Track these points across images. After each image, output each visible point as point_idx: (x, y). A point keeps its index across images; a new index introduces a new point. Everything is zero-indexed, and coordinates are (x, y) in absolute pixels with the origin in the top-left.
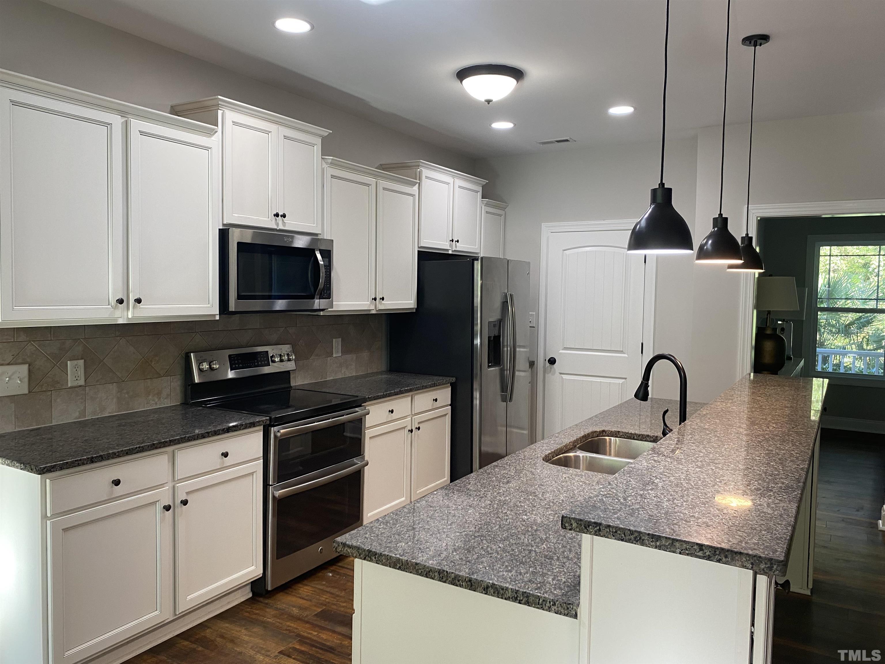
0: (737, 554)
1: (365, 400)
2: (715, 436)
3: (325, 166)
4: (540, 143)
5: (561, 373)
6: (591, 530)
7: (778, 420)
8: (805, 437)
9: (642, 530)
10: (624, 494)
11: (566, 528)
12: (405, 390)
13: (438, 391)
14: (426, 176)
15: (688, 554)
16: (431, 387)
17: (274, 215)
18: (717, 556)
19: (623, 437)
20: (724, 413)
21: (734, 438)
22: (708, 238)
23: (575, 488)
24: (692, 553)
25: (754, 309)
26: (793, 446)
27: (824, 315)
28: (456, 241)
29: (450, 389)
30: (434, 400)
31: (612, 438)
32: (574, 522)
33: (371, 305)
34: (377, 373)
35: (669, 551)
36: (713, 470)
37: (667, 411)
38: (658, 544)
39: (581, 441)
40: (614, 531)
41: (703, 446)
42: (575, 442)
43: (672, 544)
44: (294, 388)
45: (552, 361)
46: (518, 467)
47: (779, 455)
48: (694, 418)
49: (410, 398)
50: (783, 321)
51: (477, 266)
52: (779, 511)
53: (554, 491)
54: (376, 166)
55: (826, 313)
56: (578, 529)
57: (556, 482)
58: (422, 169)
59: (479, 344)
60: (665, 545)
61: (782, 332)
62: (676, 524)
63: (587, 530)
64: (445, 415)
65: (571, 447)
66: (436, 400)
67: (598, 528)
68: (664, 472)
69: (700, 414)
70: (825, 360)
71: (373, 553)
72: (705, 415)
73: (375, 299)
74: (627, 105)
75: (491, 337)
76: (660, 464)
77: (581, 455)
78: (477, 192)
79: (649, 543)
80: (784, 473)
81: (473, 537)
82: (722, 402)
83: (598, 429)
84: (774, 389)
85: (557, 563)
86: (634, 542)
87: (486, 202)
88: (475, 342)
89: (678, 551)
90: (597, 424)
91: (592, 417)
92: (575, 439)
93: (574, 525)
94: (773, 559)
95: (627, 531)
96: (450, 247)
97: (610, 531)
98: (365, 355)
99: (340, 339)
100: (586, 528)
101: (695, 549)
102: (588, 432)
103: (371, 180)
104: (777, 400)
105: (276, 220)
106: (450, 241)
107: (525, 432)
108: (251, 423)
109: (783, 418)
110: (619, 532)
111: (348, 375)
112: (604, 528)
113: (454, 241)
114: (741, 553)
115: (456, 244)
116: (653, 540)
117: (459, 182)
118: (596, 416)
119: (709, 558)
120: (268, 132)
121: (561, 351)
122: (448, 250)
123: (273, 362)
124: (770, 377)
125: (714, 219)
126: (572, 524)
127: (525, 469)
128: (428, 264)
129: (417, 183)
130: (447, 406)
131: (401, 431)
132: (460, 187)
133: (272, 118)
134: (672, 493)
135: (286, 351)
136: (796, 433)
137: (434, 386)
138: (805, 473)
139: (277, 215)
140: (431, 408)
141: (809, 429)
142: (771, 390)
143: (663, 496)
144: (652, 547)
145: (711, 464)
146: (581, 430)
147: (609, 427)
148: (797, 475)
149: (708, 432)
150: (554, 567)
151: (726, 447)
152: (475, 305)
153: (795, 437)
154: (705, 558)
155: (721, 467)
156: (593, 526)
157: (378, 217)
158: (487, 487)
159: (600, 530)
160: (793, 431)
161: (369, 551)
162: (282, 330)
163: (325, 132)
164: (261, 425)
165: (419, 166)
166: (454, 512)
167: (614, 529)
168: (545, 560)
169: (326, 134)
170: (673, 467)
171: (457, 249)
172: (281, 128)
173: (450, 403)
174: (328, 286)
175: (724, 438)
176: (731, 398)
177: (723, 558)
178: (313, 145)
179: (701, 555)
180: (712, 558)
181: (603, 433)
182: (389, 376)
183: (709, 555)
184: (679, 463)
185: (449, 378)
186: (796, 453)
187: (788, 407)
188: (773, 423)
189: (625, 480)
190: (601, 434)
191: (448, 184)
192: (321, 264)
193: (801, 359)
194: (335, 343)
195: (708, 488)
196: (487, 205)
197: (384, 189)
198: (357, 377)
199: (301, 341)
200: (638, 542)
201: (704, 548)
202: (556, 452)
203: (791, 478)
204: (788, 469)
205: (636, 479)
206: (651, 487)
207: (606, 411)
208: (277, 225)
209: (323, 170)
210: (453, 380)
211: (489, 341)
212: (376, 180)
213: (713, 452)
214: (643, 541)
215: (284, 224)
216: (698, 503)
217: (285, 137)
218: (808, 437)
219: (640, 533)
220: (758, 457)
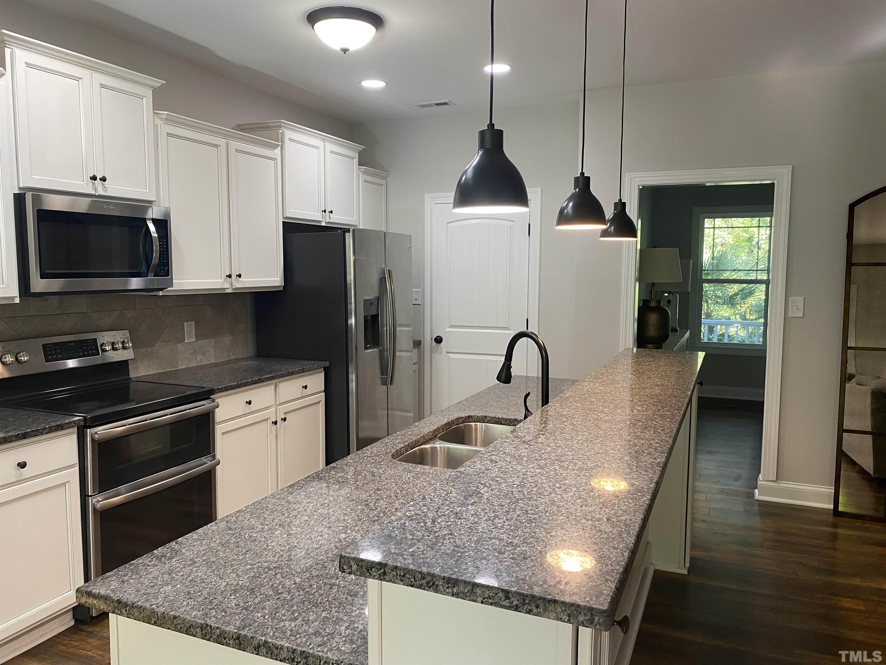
0: (551, 603)
1: (212, 392)
2: (572, 424)
3: (158, 122)
4: (418, 106)
5: (447, 353)
6: (375, 574)
7: (645, 401)
8: (669, 421)
9: (437, 571)
10: (435, 513)
11: (344, 572)
12: (265, 378)
13: (309, 377)
14: (289, 139)
15: (491, 604)
16: (298, 373)
17: (91, 178)
18: (526, 606)
19: (490, 422)
20: (589, 395)
21: (591, 426)
22: (569, 200)
23: (417, 491)
24: (496, 602)
25: (637, 281)
26: (654, 433)
27: (711, 287)
28: (329, 212)
29: (323, 374)
30: (303, 387)
31: (478, 424)
32: (353, 563)
33: (225, 283)
34: (242, 359)
35: (469, 600)
36: (556, 470)
37: (529, 394)
38: (455, 590)
39: (443, 429)
40: (402, 574)
41: (554, 437)
42: (435, 431)
43: (472, 591)
44: (133, 380)
45: (439, 340)
46: (359, 468)
47: (636, 446)
48: (554, 402)
49: (273, 387)
50: (669, 293)
51: (349, 238)
52: (620, 527)
53: (391, 497)
54: (232, 126)
55: (712, 285)
56: (359, 573)
57: (396, 484)
58: (285, 130)
59: (353, 324)
60: (463, 592)
61: (669, 305)
62: (485, 558)
63: (370, 573)
64: (319, 402)
65: (430, 437)
66: (306, 387)
67: (383, 571)
68: (496, 477)
69: (562, 397)
70: (711, 330)
71: (123, 604)
72: (567, 398)
73: (230, 276)
74: (504, 63)
75: (367, 316)
76: (496, 465)
77: (438, 446)
78: (353, 158)
79: (444, 590)
80: (637, 471)
81: (266, 570)
82: (590, 381)
83: (464, 415)
84: (648, 365)
85: (361, 601)
86: (427, 588)
87: (364, 170)
88: (349, 322)
89: (480, 599)
90: (464, 409)
91: (461, 401)
92: (436, 427)
93: (354, 567)
94: (594, 608)
95: (417, 574)
96: (323, 218)
97: (397, 574)
98: (227, 340)
99: (193, 323)
100: (368, 570)
101: (499, 596)
102: (452, 419)
103: (221, 141)
104: (649, 378)
105: (93, 184)
106: (322, 211)
107: (411, 415)
108: (57, 426)
109: (651, 398)
110: (407, 576)
111: (205, 362)
112: (389, 571)
113: (327, 212)
114: (555, 601)
115: (329, 215)
116: (449, 585)
117: (331, 147)
118: (466, 400)
119: (516, 608)
120: (77, 79)
121: (448, 329)
122: (320, 222)
123: (104, 351)
124: (647, 352)
125: (575, 178)
126: (351, 566)
127: (366, 469)
128: (296, 237)
129: (279, 145)
130: (320, 392)
131: (263, 423)
132: (331, 152)
133: (84, 62)
134: (496, 508)
135: (121, 338)
136: (662, 416)
137: (302, 371)
138: (660, 469)
139: (94, 178)
140: (300, 396)
141: (676, 411)
142: (646, 366)
143: (483, 514)
144: (448, 594)
145: (556, 462)
146: (446, 417)
147: (477, 412)
148: (650, 473)
149: (564, 419)
150: (354, 609)
151: (579, 438)
152: (348, 282)
153: (659, 422)
154: (512, 609)
155: (566, 466)
156: (377, 568)
157: (230, 182)
158: (312, 497)
159: (384, 573)
160: (658, 415)
161: (119, 602)
162: (116, 313)
163: (158, 83)
164: (73, 427)
165: (280, 126)
166: (255, 535)
167: (402, 571)
168: (346, 598)
169: (158, 85)
170: (510, 469)
171: (331, 221)
172: (95, 75)
173: (324, 389)
174: (165, 261)
175: (580, 427)
176: (601, 376)
177: (534, 608)
178: (141, 97)
179: (508, 604)
180: (520, 609)
181: (469, 419)
182: (254, 363)
183: (516, 605)
184: (518, 464)
185: (321, 362)
186: (657, 443)
187: (658, 385)
188: (639, 406)
189: (446, 491)
190: (468, 420)
191: (317, 148)
192: (154, 237)
193: (687, 330)
194: (187, 328)
195: (542, 497)
196: (365, 173)
197: (237, 151)
198: (216, 365)
199: (142, 326)
200: (431, 589)
201: (510, 595)
202: (410, 445)
203: (643, 477)
204: (643, 465)
205: (460, 489)
206: (473, 500)
207: (478, 393)
208: (96, 190)
209: (156, 127)
210: (327, 364)
211: (366, 321)
212: (227, 141)
213: (562, 445)
214: (437, 587)
215: (105, 188)
216: (524, 521)
217: (102, 86)
218: (673, 421)
219: (433, 576)
220: (613, 450)
